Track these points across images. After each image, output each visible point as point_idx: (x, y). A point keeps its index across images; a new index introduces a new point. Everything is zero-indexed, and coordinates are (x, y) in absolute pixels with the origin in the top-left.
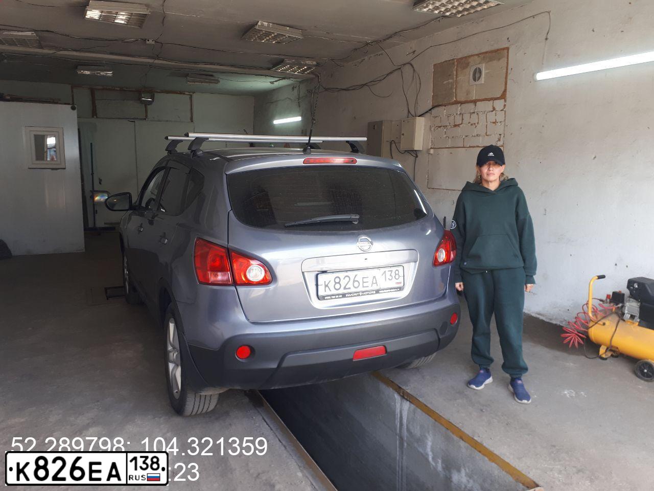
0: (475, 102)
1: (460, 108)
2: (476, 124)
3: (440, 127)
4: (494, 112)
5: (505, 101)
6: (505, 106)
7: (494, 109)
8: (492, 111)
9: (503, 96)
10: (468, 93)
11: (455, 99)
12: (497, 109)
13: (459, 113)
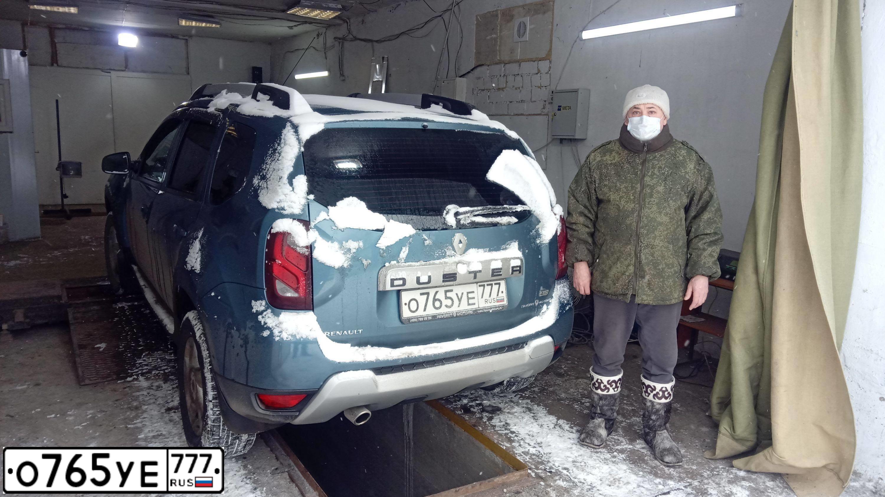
0: (519, 62)
1: (503, 69)
2: (521, 88)
3: (484, 90)
4: (539, 75)
5: (550, 62)
6: (550, 67)
7: (539, 72)
8: (537, 74)
9: (548, 57)
10: (512, 51)
11: (499, 58)
12: (542, 71)
13: (502, 75)
